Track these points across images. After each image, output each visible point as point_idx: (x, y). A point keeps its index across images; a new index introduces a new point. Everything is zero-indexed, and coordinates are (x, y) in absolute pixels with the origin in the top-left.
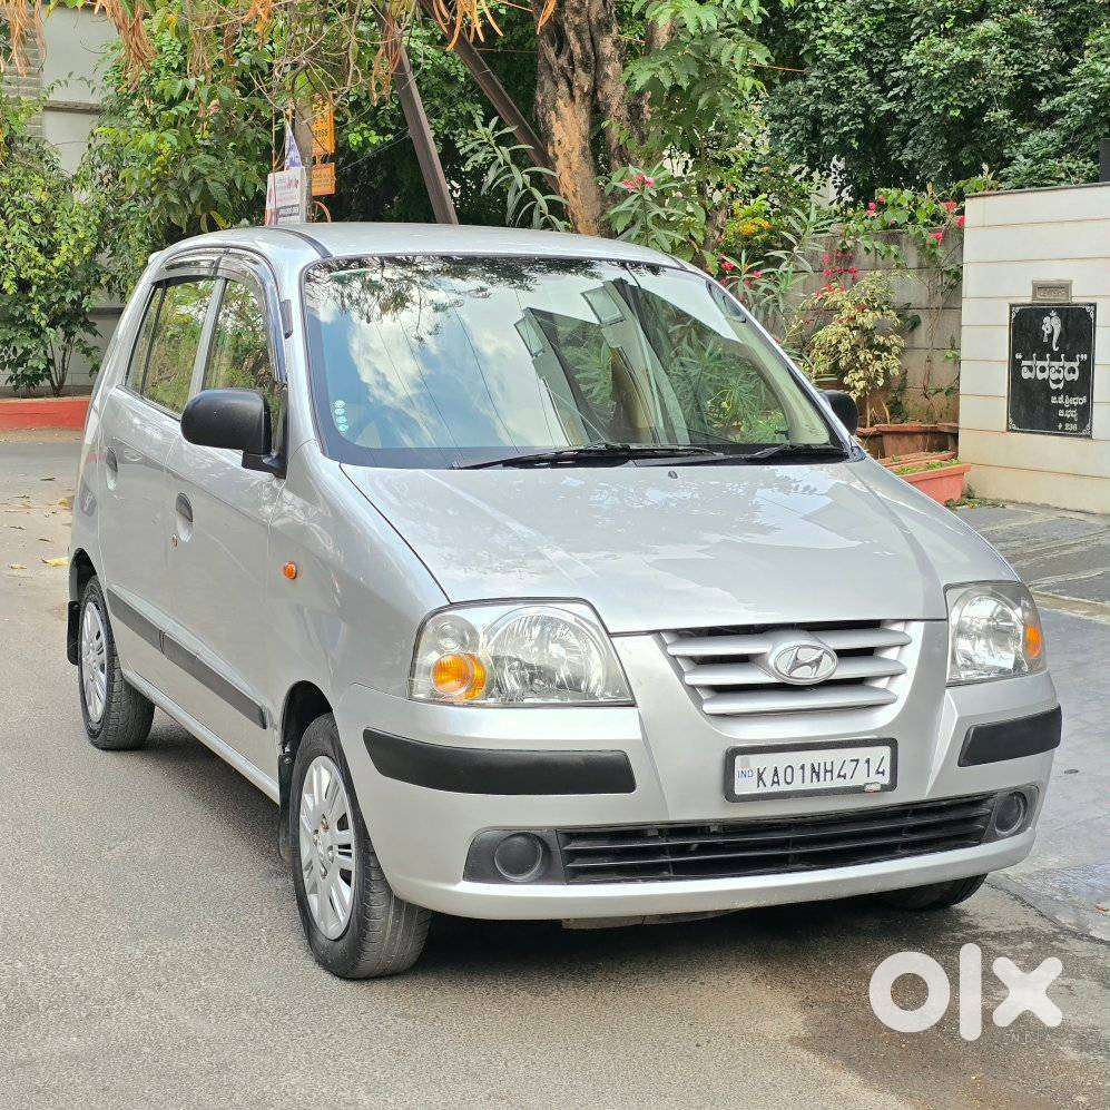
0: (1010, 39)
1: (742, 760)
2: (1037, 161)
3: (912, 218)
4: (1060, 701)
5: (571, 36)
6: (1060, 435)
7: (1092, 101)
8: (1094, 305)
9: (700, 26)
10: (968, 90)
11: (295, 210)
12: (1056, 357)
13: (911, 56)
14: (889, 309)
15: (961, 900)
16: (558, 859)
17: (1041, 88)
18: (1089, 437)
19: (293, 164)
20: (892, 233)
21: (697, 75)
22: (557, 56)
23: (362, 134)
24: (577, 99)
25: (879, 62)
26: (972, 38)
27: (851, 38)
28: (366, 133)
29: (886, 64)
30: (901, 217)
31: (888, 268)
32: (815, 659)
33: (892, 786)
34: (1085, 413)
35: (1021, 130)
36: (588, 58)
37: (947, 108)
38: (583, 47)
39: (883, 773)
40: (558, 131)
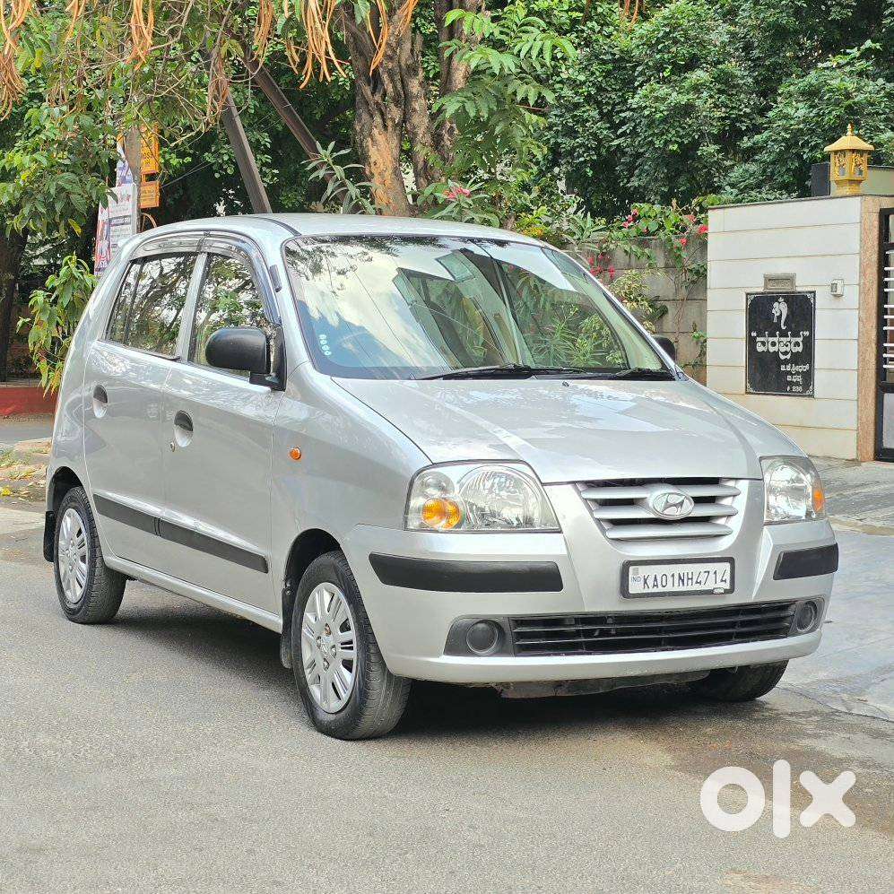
0: (718, 86)
1: (634, 569)
2: (742, 191)
3: (661, 227)
4: (837, 540)
5: (385, 77)
6: (789, 395)
7: (784, 139)
8: (814, 292)
9: (502, 69)
10: (684, 128)
11: (127, 220)
12: (784, 334)
13: (636, 99)
14: (643, 300)
15: (762, 695)
16: (509, 638)
17: (744, 128)
18: (812, 396)
19: (124, 180)
20: (644, 239)
21: (495, 108)
22: (373, 94)
23: (164, 157)
24: (390, 129)
25: (607, 103)
26: (686, 84)
27: (584, 83)
28: (167, 156)
29: (614, 105)
30: (653, 227)
31: (640, 268)
32: (680, 503)
33: (731, 590)
34: (808, 378)
35: (728, 163)
36: (399, 96)
37: (666, 143)
38: (395, 87)
39: (725, 581)
40: (373, 154)
